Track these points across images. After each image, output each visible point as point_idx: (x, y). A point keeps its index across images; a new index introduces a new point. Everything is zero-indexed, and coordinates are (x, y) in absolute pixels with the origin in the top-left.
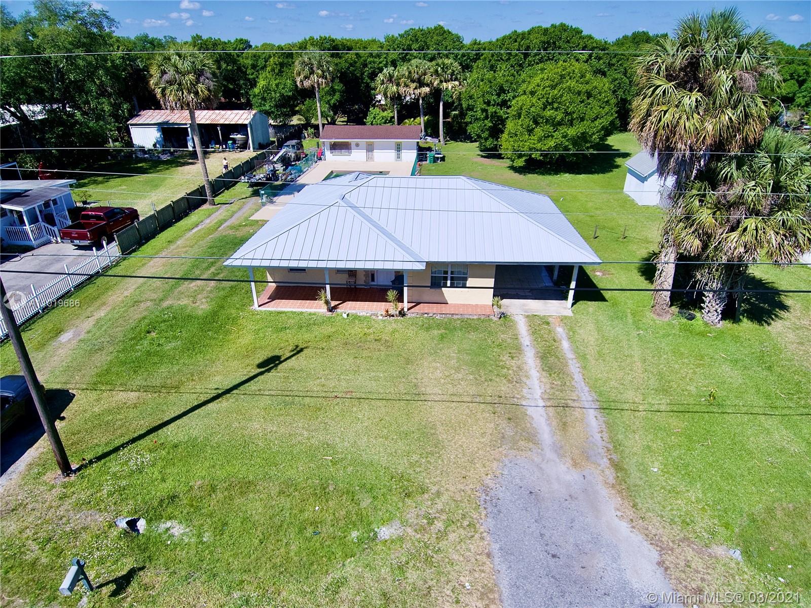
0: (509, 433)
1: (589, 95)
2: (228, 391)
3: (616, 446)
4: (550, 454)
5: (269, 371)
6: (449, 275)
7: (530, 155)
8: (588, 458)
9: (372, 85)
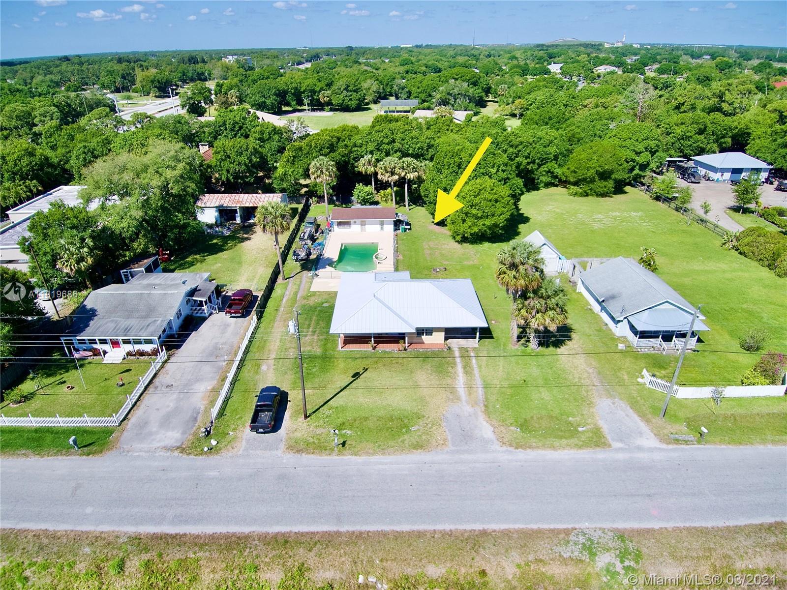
0: (451, 397)
1: (496, 201)
2: (345, 388)
3: (487, 399)
4: (464, 403)
5: (357, 379)
6: (425, 331)
7: (464, 235)
8: (477, 404)
9: (356, 164)
